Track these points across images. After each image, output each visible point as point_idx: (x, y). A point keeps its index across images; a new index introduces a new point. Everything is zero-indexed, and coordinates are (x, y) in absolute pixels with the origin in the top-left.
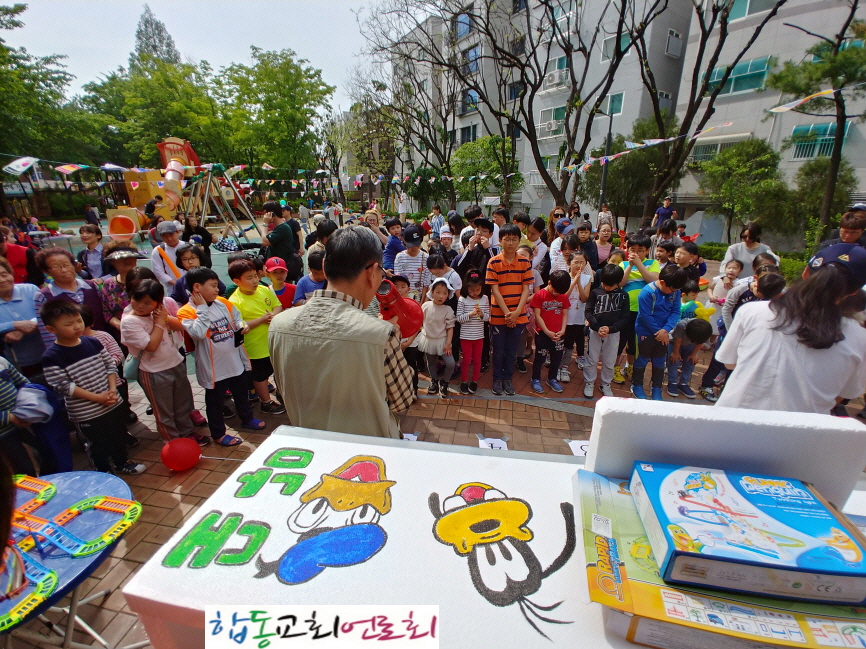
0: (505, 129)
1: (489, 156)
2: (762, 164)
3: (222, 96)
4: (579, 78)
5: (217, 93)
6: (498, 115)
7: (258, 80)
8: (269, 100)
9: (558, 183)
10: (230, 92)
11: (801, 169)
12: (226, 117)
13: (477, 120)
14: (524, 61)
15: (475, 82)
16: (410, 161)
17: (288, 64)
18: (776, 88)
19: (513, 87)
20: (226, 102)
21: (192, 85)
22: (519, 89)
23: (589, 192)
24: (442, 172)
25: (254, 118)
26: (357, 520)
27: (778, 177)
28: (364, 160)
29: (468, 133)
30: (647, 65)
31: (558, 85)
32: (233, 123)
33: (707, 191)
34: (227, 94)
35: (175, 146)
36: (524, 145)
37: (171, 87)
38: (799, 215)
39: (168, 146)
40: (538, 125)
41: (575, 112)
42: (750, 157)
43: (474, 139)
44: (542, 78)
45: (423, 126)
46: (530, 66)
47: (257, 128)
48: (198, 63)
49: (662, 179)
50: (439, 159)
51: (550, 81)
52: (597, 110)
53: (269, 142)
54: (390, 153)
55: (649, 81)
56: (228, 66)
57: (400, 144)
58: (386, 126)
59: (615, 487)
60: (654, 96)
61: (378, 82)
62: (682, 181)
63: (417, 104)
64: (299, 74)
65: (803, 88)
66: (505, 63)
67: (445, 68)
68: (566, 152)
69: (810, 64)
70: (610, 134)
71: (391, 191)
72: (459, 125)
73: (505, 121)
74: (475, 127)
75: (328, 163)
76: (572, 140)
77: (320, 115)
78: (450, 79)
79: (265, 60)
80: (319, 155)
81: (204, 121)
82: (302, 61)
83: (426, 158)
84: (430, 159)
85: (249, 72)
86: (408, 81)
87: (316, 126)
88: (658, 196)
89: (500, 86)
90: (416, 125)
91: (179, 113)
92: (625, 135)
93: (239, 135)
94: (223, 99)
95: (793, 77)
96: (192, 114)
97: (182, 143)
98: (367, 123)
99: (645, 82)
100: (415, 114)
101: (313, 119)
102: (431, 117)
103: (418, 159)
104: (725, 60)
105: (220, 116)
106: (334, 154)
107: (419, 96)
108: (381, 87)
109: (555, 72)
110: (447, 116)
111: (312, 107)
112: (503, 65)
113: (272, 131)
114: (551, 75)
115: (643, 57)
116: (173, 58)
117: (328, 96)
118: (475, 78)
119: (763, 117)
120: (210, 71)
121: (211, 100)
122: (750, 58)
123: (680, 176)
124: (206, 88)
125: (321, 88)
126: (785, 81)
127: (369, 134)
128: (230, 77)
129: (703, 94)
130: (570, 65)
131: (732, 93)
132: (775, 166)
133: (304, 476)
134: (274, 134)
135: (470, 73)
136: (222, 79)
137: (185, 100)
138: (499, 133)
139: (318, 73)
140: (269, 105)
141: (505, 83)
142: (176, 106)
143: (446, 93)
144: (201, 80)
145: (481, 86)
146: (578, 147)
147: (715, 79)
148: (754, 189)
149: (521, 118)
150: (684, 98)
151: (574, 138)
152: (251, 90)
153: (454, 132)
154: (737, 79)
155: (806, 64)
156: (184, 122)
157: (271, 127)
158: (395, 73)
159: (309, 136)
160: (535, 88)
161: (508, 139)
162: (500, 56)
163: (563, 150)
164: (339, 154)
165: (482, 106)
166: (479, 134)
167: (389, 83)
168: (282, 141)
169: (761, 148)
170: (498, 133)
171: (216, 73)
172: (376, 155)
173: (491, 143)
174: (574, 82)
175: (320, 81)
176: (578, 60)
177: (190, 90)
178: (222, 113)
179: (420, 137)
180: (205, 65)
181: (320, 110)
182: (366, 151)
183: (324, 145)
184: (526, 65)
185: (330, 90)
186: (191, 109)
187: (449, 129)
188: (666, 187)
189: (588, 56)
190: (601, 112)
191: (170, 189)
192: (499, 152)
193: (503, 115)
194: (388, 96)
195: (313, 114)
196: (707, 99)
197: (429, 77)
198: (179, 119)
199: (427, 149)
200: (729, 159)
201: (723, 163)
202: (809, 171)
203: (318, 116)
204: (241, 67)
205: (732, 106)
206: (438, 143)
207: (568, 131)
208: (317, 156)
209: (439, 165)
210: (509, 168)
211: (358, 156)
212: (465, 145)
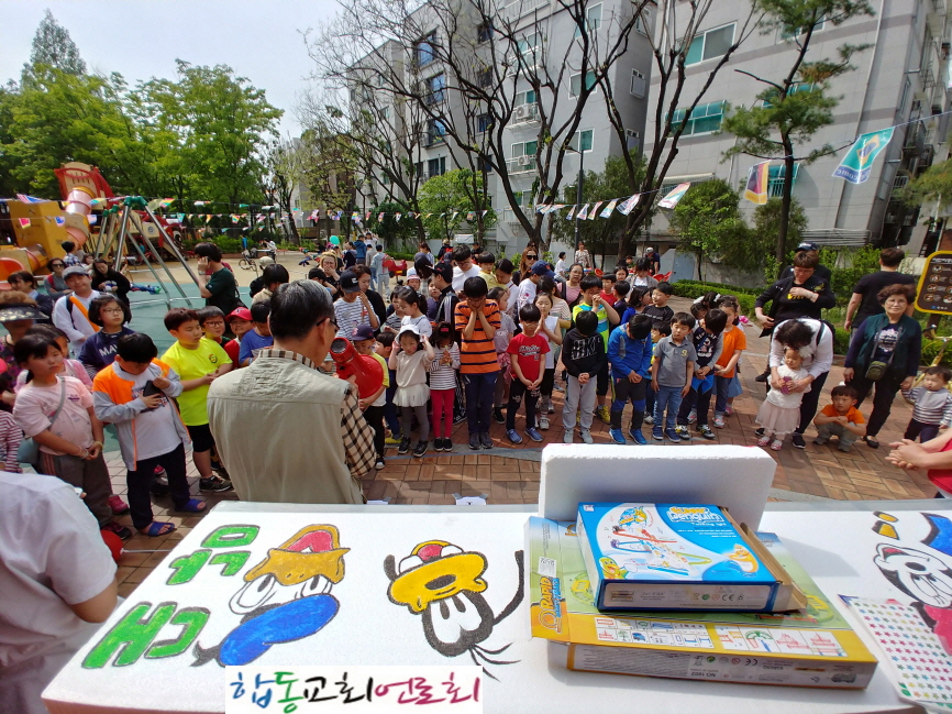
0: (475, 163)
1: (459, 191)
2: (724, 204)
3: (140, 114)
4: (548, 113)
5: (134, 112)
6: (468, 149)
7: (187, 98)
8: (201, 122)
9: (533, 220)
10: (151, 111)
11: (758, 210)
12: (146, 140)
13: (445, 152)
14: (490, 94)
15: (441, 113)
16: (373, 195)
17: (223, 82)
18: (731, 131)
19: (481, 118)
20: (145, 122)
21: (101, 101)
22: (488, 121)
23: (565, 229)
24: (408, 208)
25: (183, 142)
26: (307, 592)
27: (738, 216)
28: (320, 193)
29: (437, 166)
30: (613, 104)
31: (528, 119)
32: (155, 147)
33: (677, 229)
34: (147, 112)
35: (79, 173)
36: (495, 180)
37: (72, 102)
38: (760, 251)
39: (69, 172)
40: (509, 159)
41: (546, 148)
42: (714, 196)
43: (443, 172)
44: (510, 113)
45: (386, 158)
46: (497, 99)
47: (186, 154)
48: (109, 75)
49: (634, 217)
50: (405, 194)
51: (520, 115)
52: (567, 145)
53: (203, 170)
54: (348, 186)
55: (616, 120)
56: (147, 80)
57: (360, 176)
58: (344, 156)
59: (563, 530)
60: (621, 135)
61: (332, 107)
62: (653, 219)
63: (378, 134)
64: (237, 94)
65: (754, 132)
66: (472, 95)
67: (408, 98)
68: (539, 188)
69: (759, 109)
70: (582, 171)
71: (353, 228)
72: (426, 157)
73: (474, 155)
74: (443, 159)
75: (277, 195)
76: (544, 176)
77: (266, 141)
78: (414, 108)
79: (195, 76)
80: (266, 186)
81: (117, 144)
82: (241, 80)
83: (391, 193)
84: (395, 194)
85: (174, 88)
86: (366, 108)
87: (260, 153)
88: (631, 234)
89: (467, 118)
90: (379, 157)
91: (84, 133)
92: (597, 172)
93: (164, 161)
94: (141, 118)
95: (745, 121)
96: (101, 136)
97: (90, 170)
98: (322, 152)
99: (612, 120)
100: (376, 144)
101: (257, 145)
102: (394, 147)
103: (382, 193)
104: (685, 103)
105: (139, 139)
106: (284, 185)
107: (380, 125)
108: (337, 113)
109: (525, 106)
110: (412, 147)
111: (255, 132)
112: (470, 98)
113: (206, 158)
114: (520, 109)
115: (608, 96)
116: (76, 68)
117: (274, 120)
118: (440, 108)
119: (721, 159)
120: (124, 85)
121: (127, 120)
122: (706, 101)
123: (652, 214)
124: (120, 104)
125: (266, 110)
126: (738, 126)
127: (324, 164)
128: (151, 93)
129: (666, 134)
130: (539, 99)
131: (693, 135)
132: (735, 205)
133: (248, 553)
134: (209, 161)
135: (435, 102)
136: (139, 94)
137: (91, 118)
138: (469, 167)
139: (261, 93)
140: (201, 128)
141: (473, 115)
142: (79, 125)
143: (409, 122)
144: (112, 94)
145: (448, 117)
146: (550, 184)
147: (677, 120)
148: (718, 228)
149: (491, 152)
150: (650, 138)
151: (546, 174)
152: (179, 110)
153: (420, 164)
154: (697, 122)
155: (756, 109)
156: (91, 145)
157: (204, 153)
158: (353, 98)
159: (253, 165)
160: (504, 122)
161: (479, 173)
162: (465, 88)
163: (536, 185)
164: (290, 185)
165: (449, 139)
166: (448, 167)
167: (345, 110)
168: (219, 169)
169: (722, 188)
170: (467, 167)
171: (132, 87)
172: (334, 188)
173: (460, 177)
174: (544, 118)
175: (265, 101)
176: (546, 94)
177: (98, 106)
178: (141, 134)
179: (383, 169)
180: (117, 78)
181: (265, 135)
182: (321, 183)
183: (271, 175)
184: (493, 98)
185: (277, 114)
186: (100, 129)
187: (415, 161)
188: (638, 225)
189: (555, 91)
190: (571, 149)
191: (72, 224)
192: (470, 186)
193: (472, 149)
194: (345, 125)
195: (257, 140)
196: (670, 139)
197: (391, 106)
198: (83, 141)
199: (392, 183)
200: (694, 198)
202: (765, 211)
203: (263, 143)
204: (165, 82)
205: (694, 147)
206: (404, 175)
207: (540, 167)
208: (264, 188)
209: (405, 200)
210: (481, 203)
211: (313, 189)
212: (433, 179)
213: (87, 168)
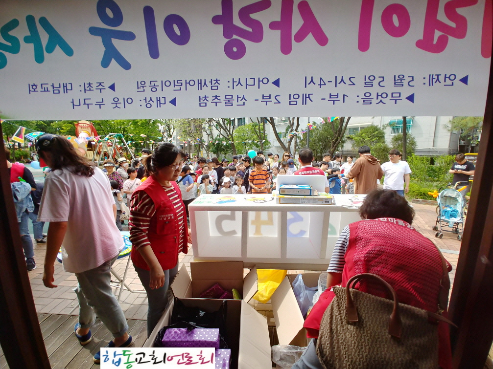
0: (260, 120)
1: (252, 133)
2: (376, 136)
9: (287, 145)
11: (392, 139)
16: (212, 134)
24: (229, 139)
27: (384, 142)
29: (241, 121)
33: (356, 148)
35: (84, 125)
36: (269, 127)
39: (80, 125)
40: (275, 118)
42: (372, 133)
43: (244, 124)
49: (334, 143)
50: (227, 133)
57: (206, 126)
62: (345, 145)
68: (290, 130)
74: (244, 118)
76: (292, 125)
83: (220, 132)
84: (222, 132)
97: (89, 124)
103: (216, 133)
106: (169, 130)
123: (344, 142)
132: (383, 137)
146: (294, 128)
151: (293, 125)
153: (234, 120)
161: (262, 124)
163: (288, 129)
164: (172, 130)
166: (247, 121)
169: (375, 129)
170: (256, 121)
173: (253, 126)
179: (217, 122)
182: (189, 129)
187: (232, 119)
188: (337, 147)
191: (81, 147)
192: (257, 130)
199: (220, 128)
200: (362, 134)
201: (360, 136)
202: (396, 139)
206: (226, 125)
207: (290, 121)
208: (160, 131)
209: (227, 136)
210: (262, 137)
211: (185, 131)
212: (240, 127)
213: (88, 123)
